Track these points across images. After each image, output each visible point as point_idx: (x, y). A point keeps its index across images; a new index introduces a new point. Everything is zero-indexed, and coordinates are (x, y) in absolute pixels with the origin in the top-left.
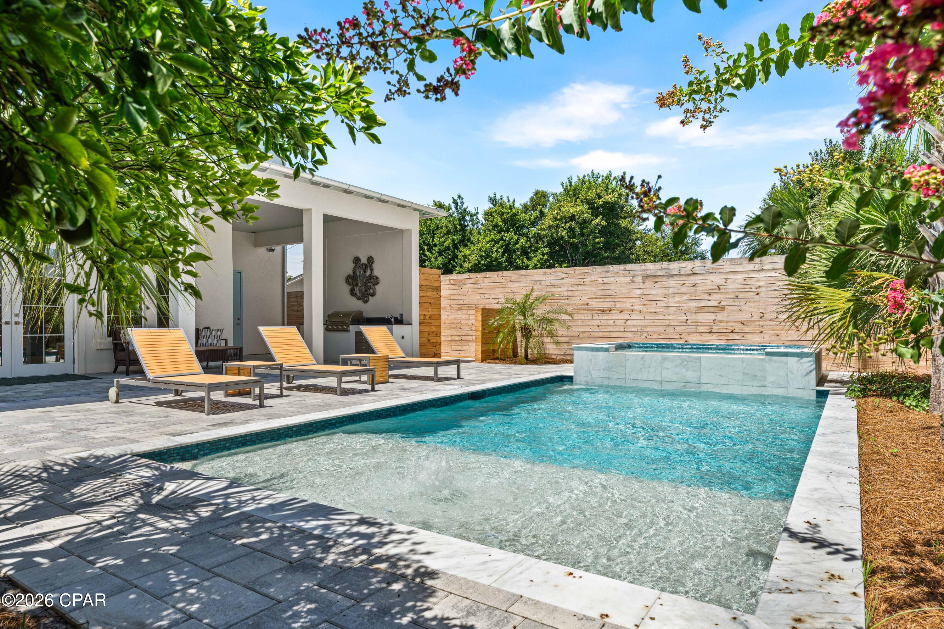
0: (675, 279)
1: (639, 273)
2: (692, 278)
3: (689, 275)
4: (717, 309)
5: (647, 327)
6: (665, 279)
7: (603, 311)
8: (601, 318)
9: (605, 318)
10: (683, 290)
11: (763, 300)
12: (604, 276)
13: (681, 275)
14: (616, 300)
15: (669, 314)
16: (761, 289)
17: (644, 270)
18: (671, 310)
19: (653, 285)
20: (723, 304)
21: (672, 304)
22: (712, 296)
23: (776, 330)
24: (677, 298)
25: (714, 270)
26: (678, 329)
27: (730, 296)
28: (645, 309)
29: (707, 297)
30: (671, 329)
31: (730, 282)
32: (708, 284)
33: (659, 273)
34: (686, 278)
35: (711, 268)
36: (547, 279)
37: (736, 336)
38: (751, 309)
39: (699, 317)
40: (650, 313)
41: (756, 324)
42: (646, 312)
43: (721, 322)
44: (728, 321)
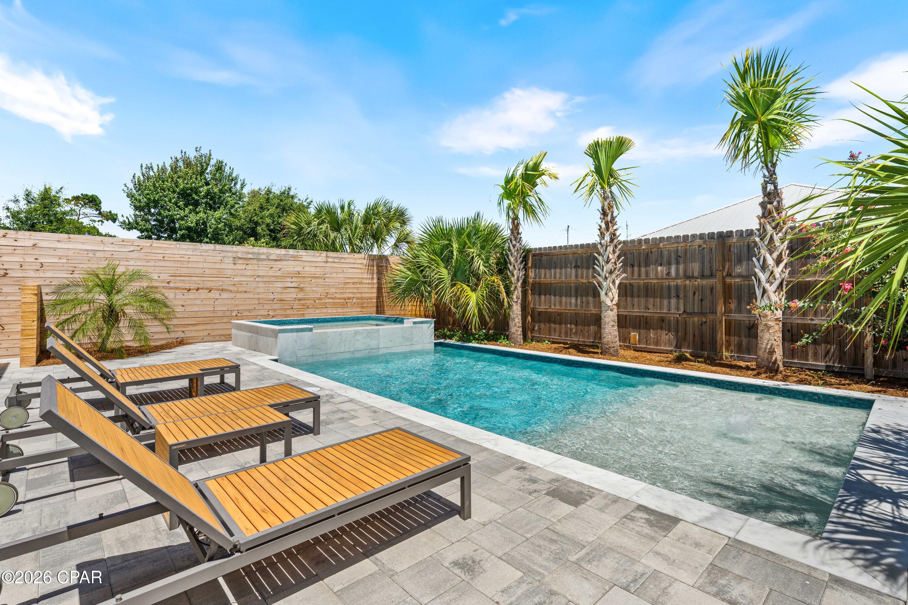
0: (265, 262)
1: (230, 254)
2: (278, 263)
3: (276, 260)
4: (297, 290)
5: (237, 305)
6: (255, 262)
7: (189, 290)
8: (185, 297)
9: (191, 296)
10: (271, 273)
11: (327, 284)
12: (190, 253)
13: (269, 260)
14: (205, 279)
15: (259, 294)
16: (326, 276)
17: (236, 252)
18: (261, 290)
19: (243, 267)
20: (302, 285)
21: (261, 285)
22: (294, 280)
23: (335, 305)
24: (266, 279)
25: (295, 258)
26: (266, 307)
27: (306, 280)
28: (235, 289)
29: (290, 280)
30: (261, 307)
31: (307, 269)
32: (291, 269)
33: (250, 256)
34: (273, 263)
35: (292, 256)
36: (106, 249)
37: (311, 311)
38: (320, 290)
39: (284, 296)
40: (241, 292)
41: (323, 301)
42: (237, 292)
43: (300, 300)
44: (305, 299)
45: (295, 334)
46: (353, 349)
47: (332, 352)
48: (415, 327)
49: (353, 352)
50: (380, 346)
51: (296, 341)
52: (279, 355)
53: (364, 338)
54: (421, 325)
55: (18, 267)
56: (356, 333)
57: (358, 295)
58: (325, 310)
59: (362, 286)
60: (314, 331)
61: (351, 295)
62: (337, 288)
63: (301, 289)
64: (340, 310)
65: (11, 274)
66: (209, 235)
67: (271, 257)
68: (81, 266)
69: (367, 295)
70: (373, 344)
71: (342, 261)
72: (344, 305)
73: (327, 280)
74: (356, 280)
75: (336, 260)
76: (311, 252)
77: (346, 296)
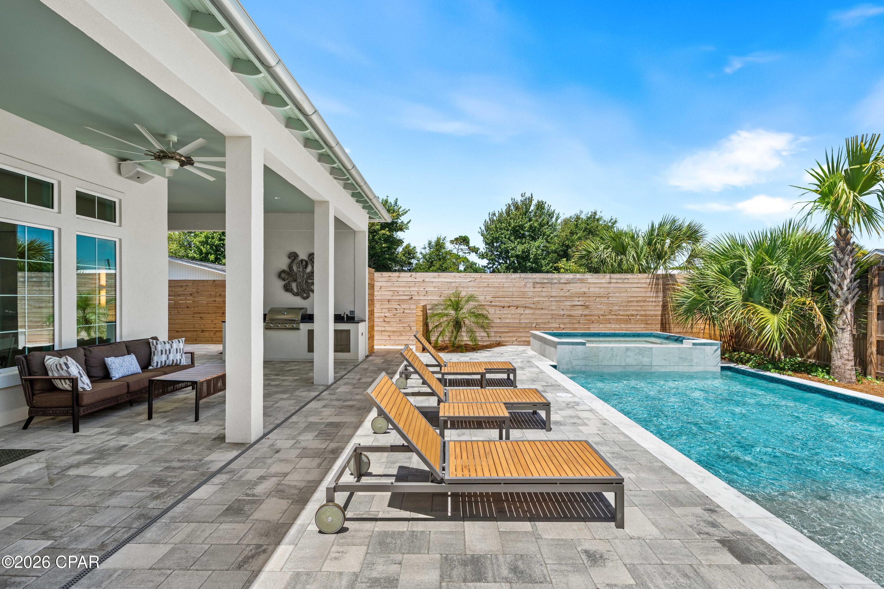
0: (556, 286)
1: (531, 280)
2: (567, 285)
3: (565, 283)
4: (583, 307)
5: (536, 319)
6: (549, 285)
7: (504, 307)
8: (501, 312)
9: (505, 312)
10: (561, 294)
11: (611, 302)
12: (504, 281)
13: (560, 283)
14: (513, 299)
15: (552, 310)
16: (610, 295)
17: (535, 278)
18: (553, 308)
19: (540, 289)
20: (587, 304)
21: (554, 303)
22: (580, 299)
23: (619, 321)
24: (557, 299)
25: (582, 281)
26: (557, 321)
27: (591, 299)
28: (535, 307)
29: (577, 299)
30: (553, 320)
31: (591, 289)
32: (578, 290)
33: (546, 281)
34: (563, 285)
35: (579, 279)
36: (457, 281)
37: (595, 325)
38: (604, 307)
39: (572, 313)
40: (538, 309)
41: (607, 317)
42: (536, 309)
43: (585, 316)
44: (590, 315)
45: (571, 346)
46: (624, 364)
47: (603, 364)
48: (695, 348)
49: (624, 367)
50: (653, 364)
51: (572, 352)
52: (558, 362)
53: (636, 355)
54: (703, 347)
55: (416, 294)
56: (627, 349)
57: (643, 313)
58: (609, 326)
59: (646, 304)
60: (587, 345)
61: (634, 312)
62: (620, 306)
63: (587, 307)
64: (623, 326)
65: (414, 298)
66: (531, 260)
67: (562, 281)
68: (444, 292)
69: (652, 313)
70: (646, 361)
71: (626, 281)
72: (628, 321)
73: (610, 299)
74: (639, 299)
75: (619, 281)
76: (596, 275)
77: (629, 313)
